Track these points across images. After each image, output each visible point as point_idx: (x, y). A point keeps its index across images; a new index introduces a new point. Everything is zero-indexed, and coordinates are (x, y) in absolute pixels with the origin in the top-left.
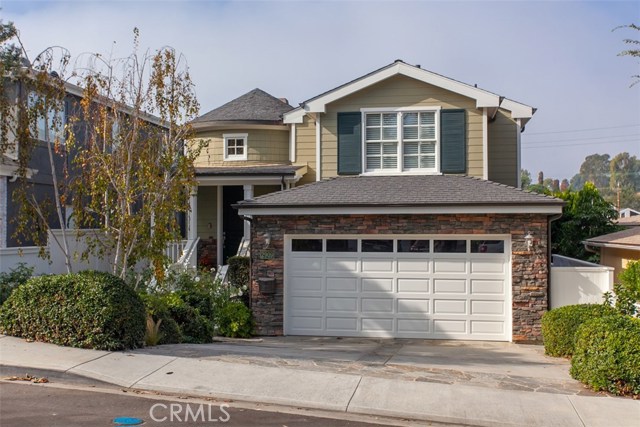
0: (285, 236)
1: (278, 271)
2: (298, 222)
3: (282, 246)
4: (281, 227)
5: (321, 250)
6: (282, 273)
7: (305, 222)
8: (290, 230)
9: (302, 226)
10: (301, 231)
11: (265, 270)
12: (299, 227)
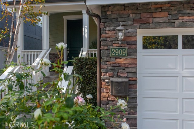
0: (138, 31)
1: (130, 70)
2: (155, 15)
3: (135, 43)
4: (134, 20)
5: (176, 47)
6: (135, 73)
7: (162, 14)
8: (145, 24)
9: (160, 18)
10: (158, 25)
11: (116, 69)
12: (156, 20)
